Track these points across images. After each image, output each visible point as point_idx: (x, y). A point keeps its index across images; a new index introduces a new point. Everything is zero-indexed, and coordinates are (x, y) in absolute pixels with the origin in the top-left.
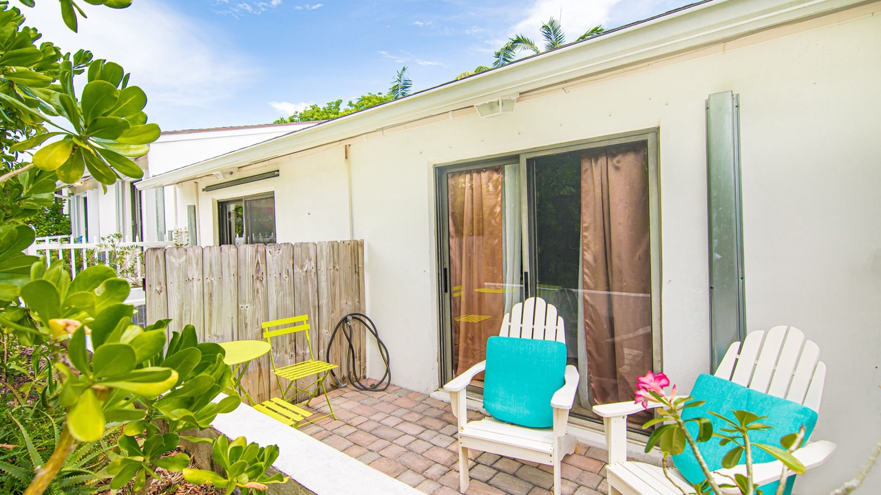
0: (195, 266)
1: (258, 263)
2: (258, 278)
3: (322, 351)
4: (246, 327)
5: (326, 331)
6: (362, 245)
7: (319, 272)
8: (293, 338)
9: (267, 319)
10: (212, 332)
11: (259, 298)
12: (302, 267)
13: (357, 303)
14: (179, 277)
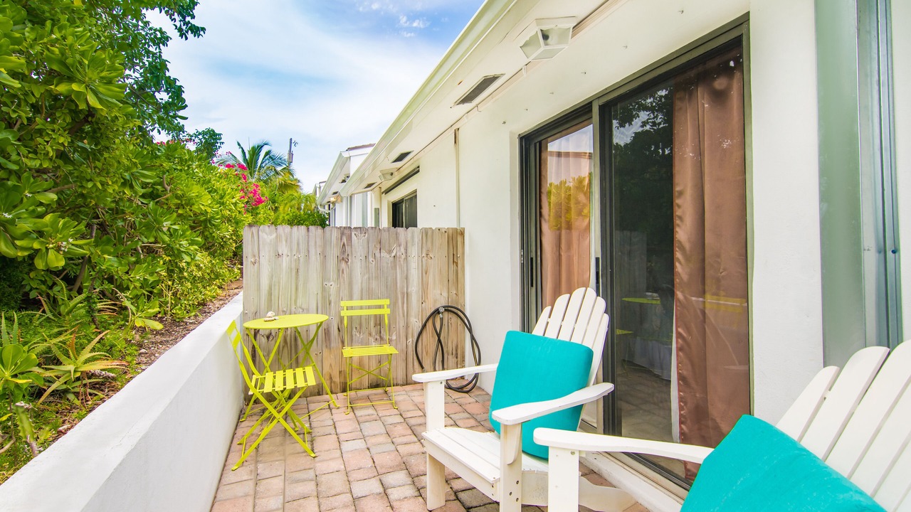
0: (284, 242)
1: (344, 245)
2: (343, 259)
3: (410, 340)
4: (330, 304)
5: (415, 320)
6: (462, 233)
7: (409, 258)
8: (378, 322)
9: (351, 298)
10: (298, 305)
11: (344, 278)
12: (390, 252)
13: (455, 295)
14: (269, 251)
